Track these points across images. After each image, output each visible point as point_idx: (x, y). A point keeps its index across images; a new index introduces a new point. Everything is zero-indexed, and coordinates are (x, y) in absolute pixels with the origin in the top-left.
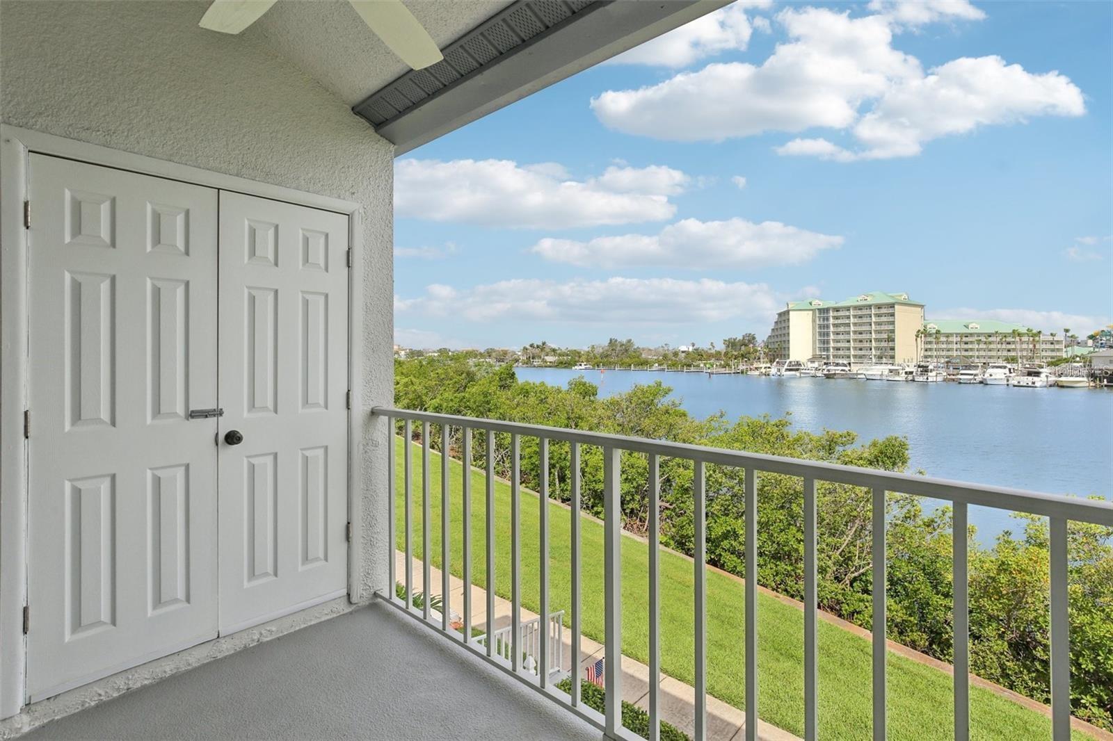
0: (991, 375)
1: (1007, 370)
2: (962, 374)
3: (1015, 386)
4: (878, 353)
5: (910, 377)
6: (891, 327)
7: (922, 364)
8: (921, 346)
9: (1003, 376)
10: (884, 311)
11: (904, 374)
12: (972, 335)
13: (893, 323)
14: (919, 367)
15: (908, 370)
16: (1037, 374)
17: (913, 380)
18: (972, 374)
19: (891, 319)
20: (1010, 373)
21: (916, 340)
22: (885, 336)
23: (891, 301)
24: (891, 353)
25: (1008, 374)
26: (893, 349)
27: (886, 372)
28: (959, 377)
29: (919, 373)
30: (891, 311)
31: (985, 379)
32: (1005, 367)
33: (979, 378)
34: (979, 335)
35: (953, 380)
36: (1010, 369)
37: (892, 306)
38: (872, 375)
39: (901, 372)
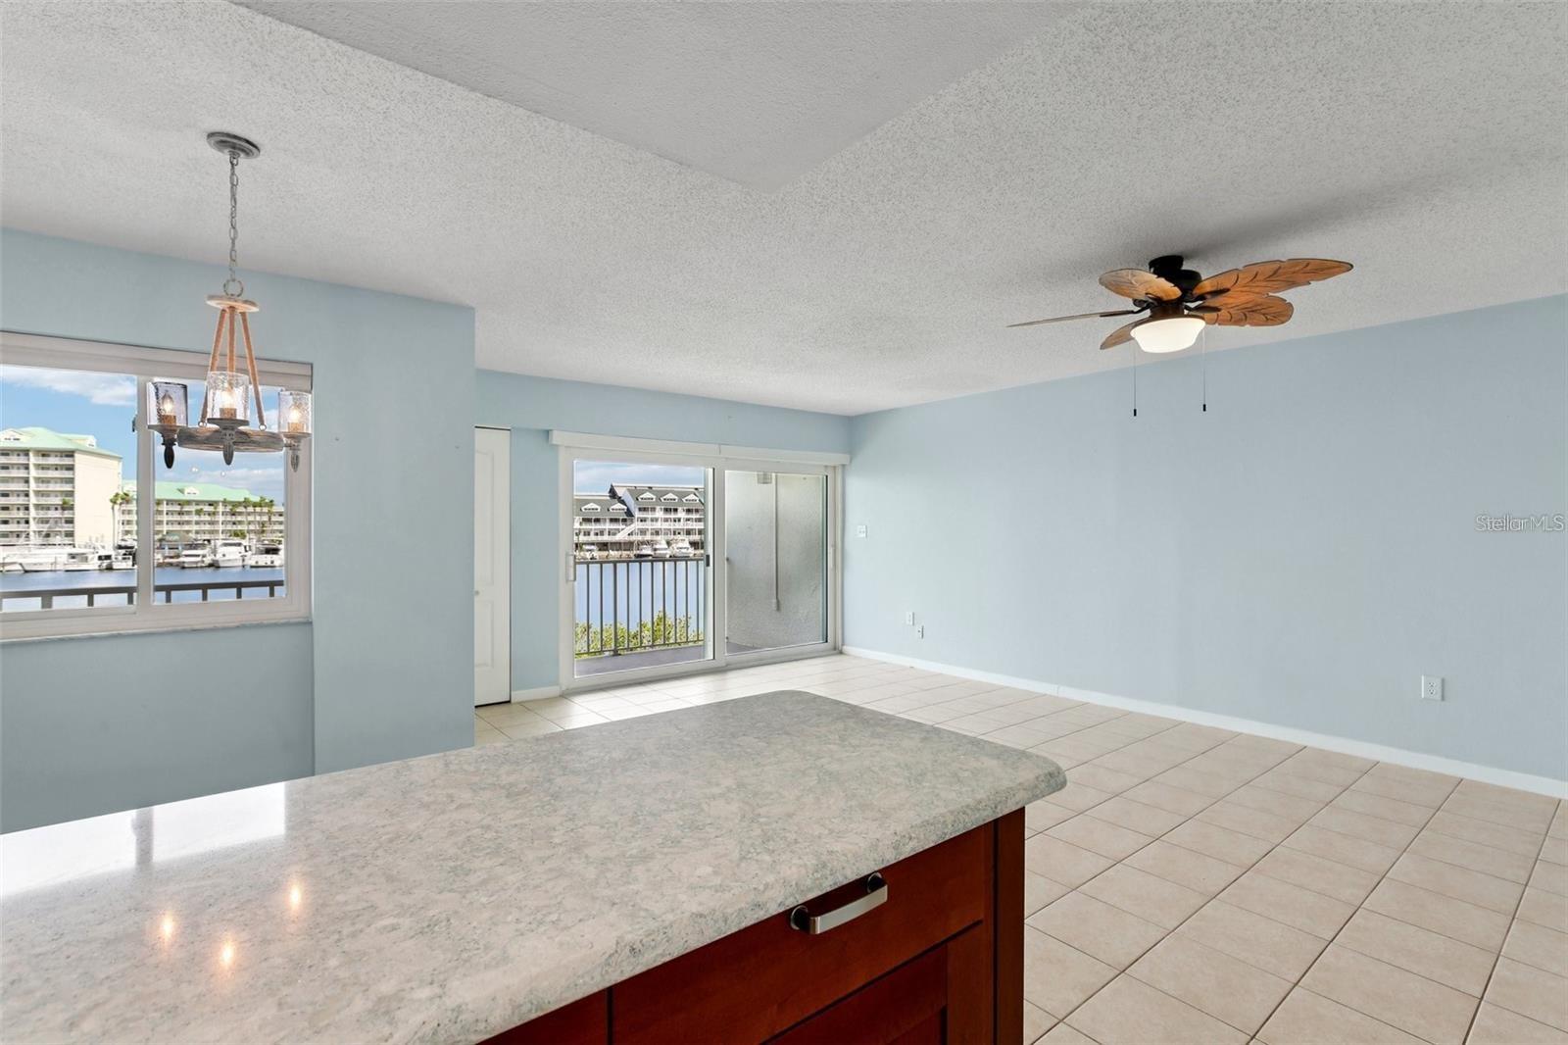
0: (224, 555)
1: (243, 548)
2: (187, 556)
3: (252, 567)
4: (45, 528)
5: (106, 563)
6: (67, 488)
7: (123, 544)
8: (119, 517)
9: (238, 556)
10: (52, 460)
11: (96, 561)
12: (189, 502)
13: (71, 481)
14: (120, 547)
15: (103, 553)
16: (275, 551)
17: (110, 568)
18: (198, 556)
19: (67, 474)
20: (246, 551)
21: (113, 508)
22: (58, 501)
23: (69, 446)
24: (67, 528)
25: (244, 553)
26: (70, 521)
27: (64, 558)
28: (182, 559)
29: (120, 558)
30: (67, 461)
31: (217, 561)
32: (239, 545)
33: (208, 560)
34: (198, 503)
35: (171, 564)
36: (245, 547)
37: (70, 454)
38: (35, 564)
39: (90, 556)
